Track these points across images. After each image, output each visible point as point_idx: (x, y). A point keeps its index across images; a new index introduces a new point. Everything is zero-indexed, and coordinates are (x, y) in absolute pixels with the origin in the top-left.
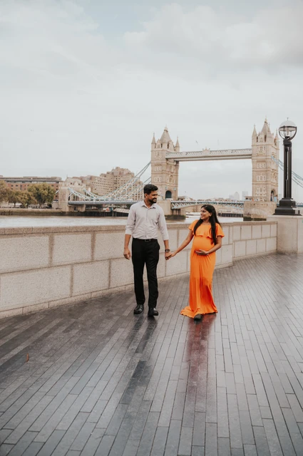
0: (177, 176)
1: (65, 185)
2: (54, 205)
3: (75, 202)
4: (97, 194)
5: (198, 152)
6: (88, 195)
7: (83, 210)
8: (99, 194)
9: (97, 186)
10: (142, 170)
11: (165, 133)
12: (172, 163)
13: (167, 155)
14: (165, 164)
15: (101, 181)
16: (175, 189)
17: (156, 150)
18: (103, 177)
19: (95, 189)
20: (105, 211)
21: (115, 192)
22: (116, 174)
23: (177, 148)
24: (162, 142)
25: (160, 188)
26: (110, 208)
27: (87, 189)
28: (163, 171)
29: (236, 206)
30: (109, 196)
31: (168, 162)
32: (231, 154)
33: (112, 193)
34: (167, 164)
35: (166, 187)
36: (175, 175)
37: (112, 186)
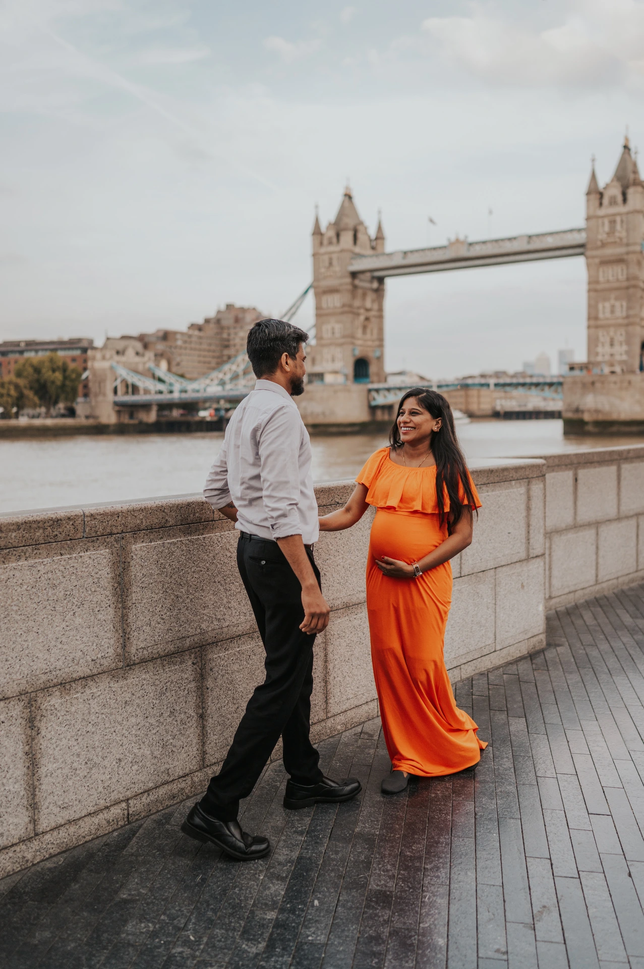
0: (380, 317)
1: (104, 358)
2: (81, 407)
3: (130, 398)
4: (182, 376)
5: (435, 249)
6: (160, 380)
7: (152, 417)
8: (188, 376)
9: (180, 355)
10: (291, 309)
11: (347, 204)
12: (367, 285)
13: (354, 262)
14: (350, 287)
15: (191, 342)
16: (378, 354)
17: (323, 250)
18: (196, 333)
19: (178, 364)
20: (204, 417)
21: (226, 367)
22: (228, 321)
23: (379, 241)
24: (338, 229)
25: (338, 352)
26: (217, 410)
27: (158, 365)
28: (344, 306)
29: (543, 390)
30: (212, 380)
31: (357, 282)
32: (525, 247)
33: (220, 372)
34: (355, 287)
35: (353, 350)
36: (375, 317)
37: (217, 354)
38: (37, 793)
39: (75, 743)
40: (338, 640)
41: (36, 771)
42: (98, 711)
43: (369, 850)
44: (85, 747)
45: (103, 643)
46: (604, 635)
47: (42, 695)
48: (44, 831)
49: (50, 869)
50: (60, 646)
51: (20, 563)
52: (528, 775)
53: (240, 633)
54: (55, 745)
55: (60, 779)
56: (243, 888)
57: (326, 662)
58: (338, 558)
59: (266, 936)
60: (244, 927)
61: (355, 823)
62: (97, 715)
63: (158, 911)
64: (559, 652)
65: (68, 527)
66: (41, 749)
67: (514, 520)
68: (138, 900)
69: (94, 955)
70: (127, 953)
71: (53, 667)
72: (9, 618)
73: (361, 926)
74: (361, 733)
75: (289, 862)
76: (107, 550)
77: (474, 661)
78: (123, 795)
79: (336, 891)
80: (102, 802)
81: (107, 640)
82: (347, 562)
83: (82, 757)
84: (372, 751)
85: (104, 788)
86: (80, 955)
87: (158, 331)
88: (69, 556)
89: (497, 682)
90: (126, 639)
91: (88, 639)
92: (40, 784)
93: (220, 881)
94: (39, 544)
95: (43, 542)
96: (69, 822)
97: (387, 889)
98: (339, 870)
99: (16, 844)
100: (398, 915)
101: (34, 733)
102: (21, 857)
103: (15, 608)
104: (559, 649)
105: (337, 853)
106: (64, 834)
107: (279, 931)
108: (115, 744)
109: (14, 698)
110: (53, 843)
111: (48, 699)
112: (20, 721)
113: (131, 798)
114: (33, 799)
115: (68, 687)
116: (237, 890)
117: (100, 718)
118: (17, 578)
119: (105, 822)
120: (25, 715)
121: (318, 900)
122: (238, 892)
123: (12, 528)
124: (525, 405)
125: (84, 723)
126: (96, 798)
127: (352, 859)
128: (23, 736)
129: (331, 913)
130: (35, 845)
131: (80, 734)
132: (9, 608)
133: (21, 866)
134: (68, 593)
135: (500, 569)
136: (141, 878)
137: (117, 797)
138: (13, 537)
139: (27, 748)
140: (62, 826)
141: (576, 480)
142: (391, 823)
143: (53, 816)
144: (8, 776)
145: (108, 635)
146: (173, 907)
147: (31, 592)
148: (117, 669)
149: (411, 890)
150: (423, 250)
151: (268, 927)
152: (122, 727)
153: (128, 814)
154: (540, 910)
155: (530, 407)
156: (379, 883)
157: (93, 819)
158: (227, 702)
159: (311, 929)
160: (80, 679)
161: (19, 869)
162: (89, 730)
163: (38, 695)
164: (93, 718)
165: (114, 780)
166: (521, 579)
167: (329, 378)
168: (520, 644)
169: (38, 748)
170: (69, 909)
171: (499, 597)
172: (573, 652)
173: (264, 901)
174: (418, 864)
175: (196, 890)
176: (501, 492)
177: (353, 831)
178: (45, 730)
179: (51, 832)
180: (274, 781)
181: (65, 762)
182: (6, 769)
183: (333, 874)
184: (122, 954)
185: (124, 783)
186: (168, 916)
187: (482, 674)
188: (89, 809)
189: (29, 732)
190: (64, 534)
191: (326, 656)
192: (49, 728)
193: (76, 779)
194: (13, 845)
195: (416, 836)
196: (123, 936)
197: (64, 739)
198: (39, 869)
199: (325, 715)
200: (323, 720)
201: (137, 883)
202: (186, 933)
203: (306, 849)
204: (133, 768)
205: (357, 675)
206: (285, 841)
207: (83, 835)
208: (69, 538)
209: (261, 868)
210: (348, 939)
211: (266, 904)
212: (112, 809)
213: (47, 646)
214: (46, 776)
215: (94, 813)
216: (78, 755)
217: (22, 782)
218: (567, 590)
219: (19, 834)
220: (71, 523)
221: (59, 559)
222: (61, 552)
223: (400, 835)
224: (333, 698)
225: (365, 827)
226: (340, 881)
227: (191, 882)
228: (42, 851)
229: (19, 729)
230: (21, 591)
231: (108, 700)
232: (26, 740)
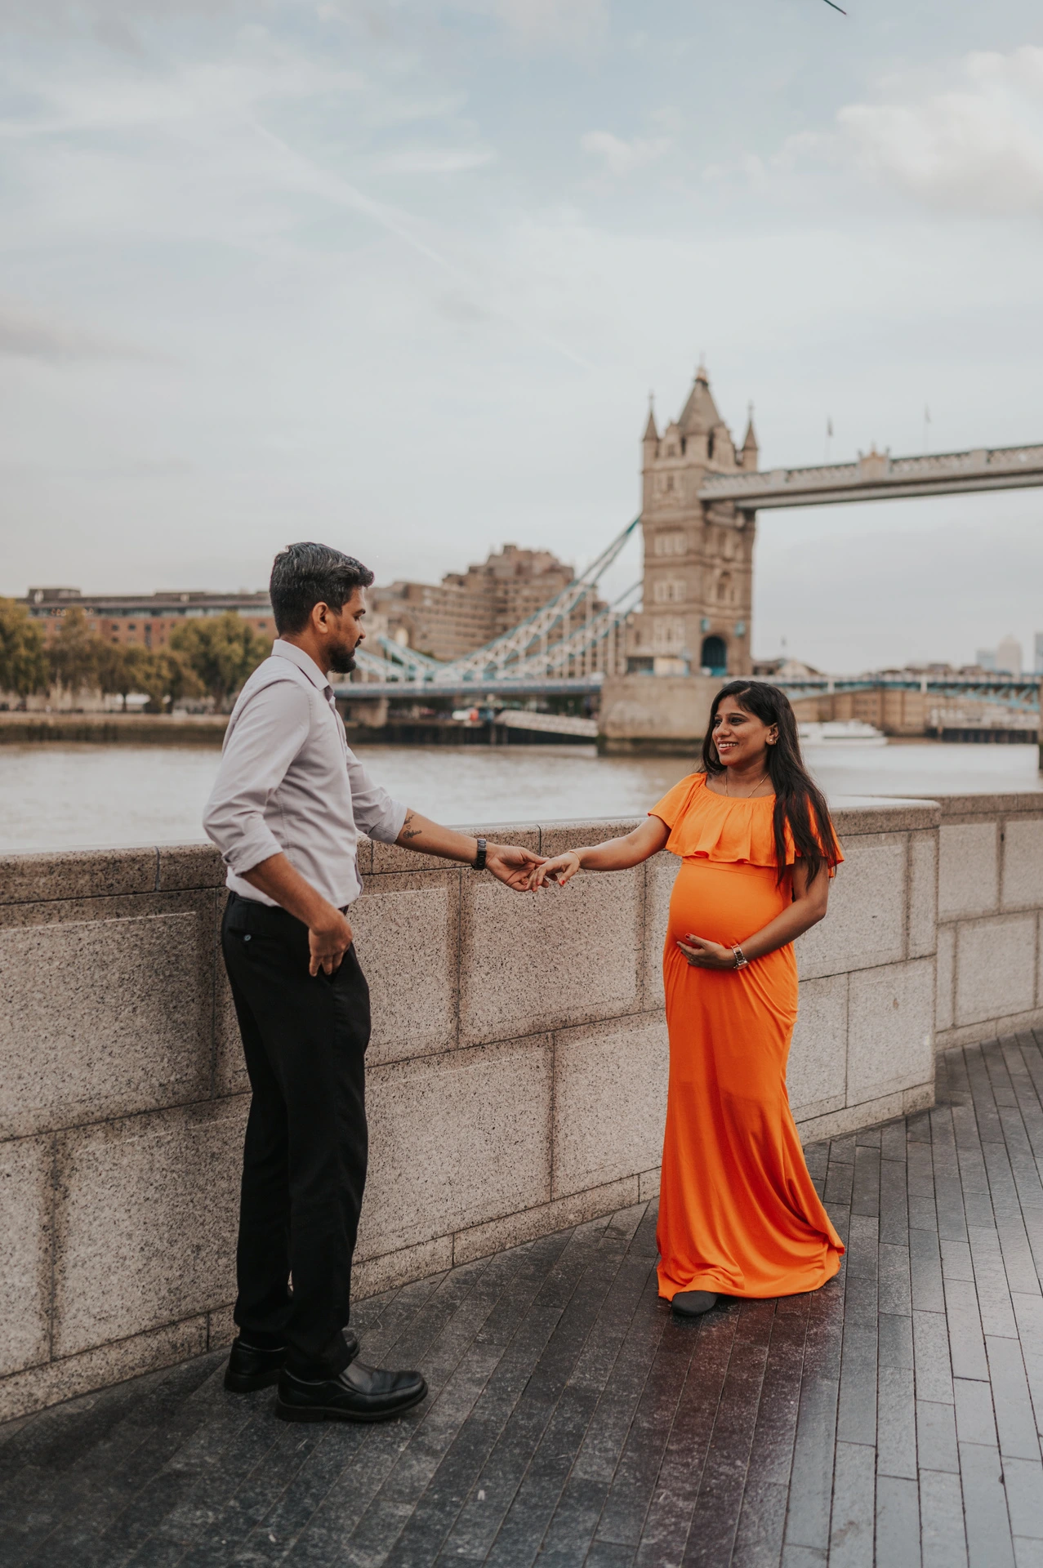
0: (747, 572)
3: (349, 687)
4: (430, 655)
5: (837, 467)
6: (396, 661)
7: (380, 717)
8: (438, 654)
9: (429, 622)
10: (605, 555)
11: (699, 393)
12: (727, 521)
13: (707, 484)
14: (699, 524)
15: (445, 603)
16: (741, 630)
17: (659, 465)
18: (455, 588)
19: (424, 637)
20: (462, 721)
21: (499, 644)
22: (505, 572)
23: (749, 454)
24: (684, 432)
25: (678, 626)
26: (482, 710)
27: (392, 637)
28: (689, 552)
29: (1007, 696)
30: (476, 663)
31: (711, 516)
32: (982, 467)
33: (489, 650)
34: (708, 524)
35: (702, 622)
36: (738, 571)
37: (486, 622)
38: (58, 1292)
39: (125, 1216)
40: (574, 1075)
41: (58, 1256)
42: (165, 1167)
43: (583, 1416)
44: (142, 1222)
45: (179, 1058)
46: (1036, 1091)
47: (75, 1136)
48: (67, 1354)
49: (70, 1417)
50: (108, 1060)
51: (50, 926)
52: (865, 1309)
53: (409, 1055)
54: (91, 1218)
55: (98, 1272)
56: (369, 1464)
57: (552, 1108)
58: (578, 942)
59: (392, 1541)
60: (358, 1527)
61: (569, 1372)
62: (164, 1172)
63: (227, 1492)
64: (954, 1115)
65: (131, 872)
66: (68, 1222)
67: (882, 896)
68: (200, 1474)
69: (112, 1557)
70: (164, 1556)
71: (96, 1091)
72: (27, 1012)
73: (546, 1536)
74: (606, 1228)
75: (451, 1427)
76: (194, 913)
77: (808, 1122)
78: (201, 1304)
79: (517, 1479)
80: (166, 1313)
81: (186, 1054)
82: (594, 950)
83: (136, 1240)
84: (619, 1258)
85: (170, 1291)
86: (90, 1555)
87: (396, 583)
88: (130, 919)
89: (844, 1158)
90: (219, 1054)
91: (154, 1050)
92: (65, 1278)
93: (334, 1451)
94: (82, 898)
95: (90, 894)
96: (110, 1343)
97: (601, 1479)
98: (528, 1445)
99: (19, 1373)
100: (610, 1522)
101: (58, 1195)
102: (26, 1393)
103: (39, 996)
104: (955, 1110)
105: (530, 1417)
106: (99, 1361)
107: (412, 1537)
108: (191, 1221)
109: (28, 1139)
110: (80, 1375)
111: (85, 1142)
112: (36, 1174)
113: (214, 1310)
114: (52, 1301)
115: (118, 1125)
116: (358, 1468)
117: (168, 1178)
118: (45, 949)
119: (168, 1346)
120: (44, 1166)
121: (485, 1490)
122: (359, 1470)
123: (40, 870)
124: (979, 720)
125: (142, 1184)
126: (156, 1307)
127: (553, 1428)
128: (40, 1199)
129: (502, 1512)
130: (51, 1375)
131: (133, 1202)
132: (29, 994)
133: (25, 1408)
134: (127, 976)
135: (858, 974)
136: (211, 1437)
137: (190, 1307)
138: (41, 884)
139: (46, 1219)
140: (97, 1348)
141: (1002, 837)
142: (626, 1375)
143: (82, 1331)
144: (12, 1261)
145: (188, 1046)
146: (252, 1489)
147: (65, 972)
148: (200, 1101)
149: (638, 1484)
150: (818, 469)
151: (396, 1528)
152: (204, 1195)
153: (208, 1336)
154: (843, 1528)
155: (986, 723)
156: (589, 1469)
157: (149, 1341)
158: (382, 1164)
159: (464, 1537)
160: (139, 1113)
161: (23, 1413)
162: (150, 1196)
163: (68, 1135)
164: (158, 1177)
165: (187, 1280)
166: (893, 992)
167: (661, 667)
168: (889, 1098)
169: (64, 1220)
170: (87, 1481)
171: (855, 1021)
172: (978, 1116)
173: (398, 1487)
174: (658, 1443)
175: (293, 1464)
176: (861, 849)
177: (563, 1384)
178: (78, 1192)
179: (78, 1357)
180: (452, 1297)
181: (107, 1245)
182: (10, 1250)
183: (517, 1451)
184: (156, 1557)
185: (203, 1285)
186: (241, 1502)
187: (821, 1144)
188: (144, 1324)
189: (50, 1193)
190: (124, 883)
191: (553, 1099)
192: (85, 1190)
193: (123, 1273)
194: (13, 1374)
195: (663, 1398)
196: (164, 1528)
197: (107, 1209)
198: (53, 1415)
199: (548, 1196)
200: (544, 1204)
201: (203, 1447)
202: (264, 1530)
203: (482, 1407)
204: (220, 1262)
205: (605, 1134)
206: (450, 1393)
207: (131, 1365)
208: (132, 890)
209: (403, 1434)
210: (521, 1556)
211: (400, 1492)
212: (182, 1326)
213: (87, 1058)
214: (75, 1266)
215: (150, 1331)
216: (130, 1236)
217: (35, 1273)
218: (983, 1016)
219: (26, 1356)
220: (137, 867)
221: (113, 923)
222: (119, 911)
223: (638, 1394)
224: (563, 1168)
225: (584, 1379)
226: (526, 1463)
227: (288, 1450)
228: (62, 1387)
229: (34, 1188)
230: (49, 970)
231: (183, 1150)
232: (44, 1206)
